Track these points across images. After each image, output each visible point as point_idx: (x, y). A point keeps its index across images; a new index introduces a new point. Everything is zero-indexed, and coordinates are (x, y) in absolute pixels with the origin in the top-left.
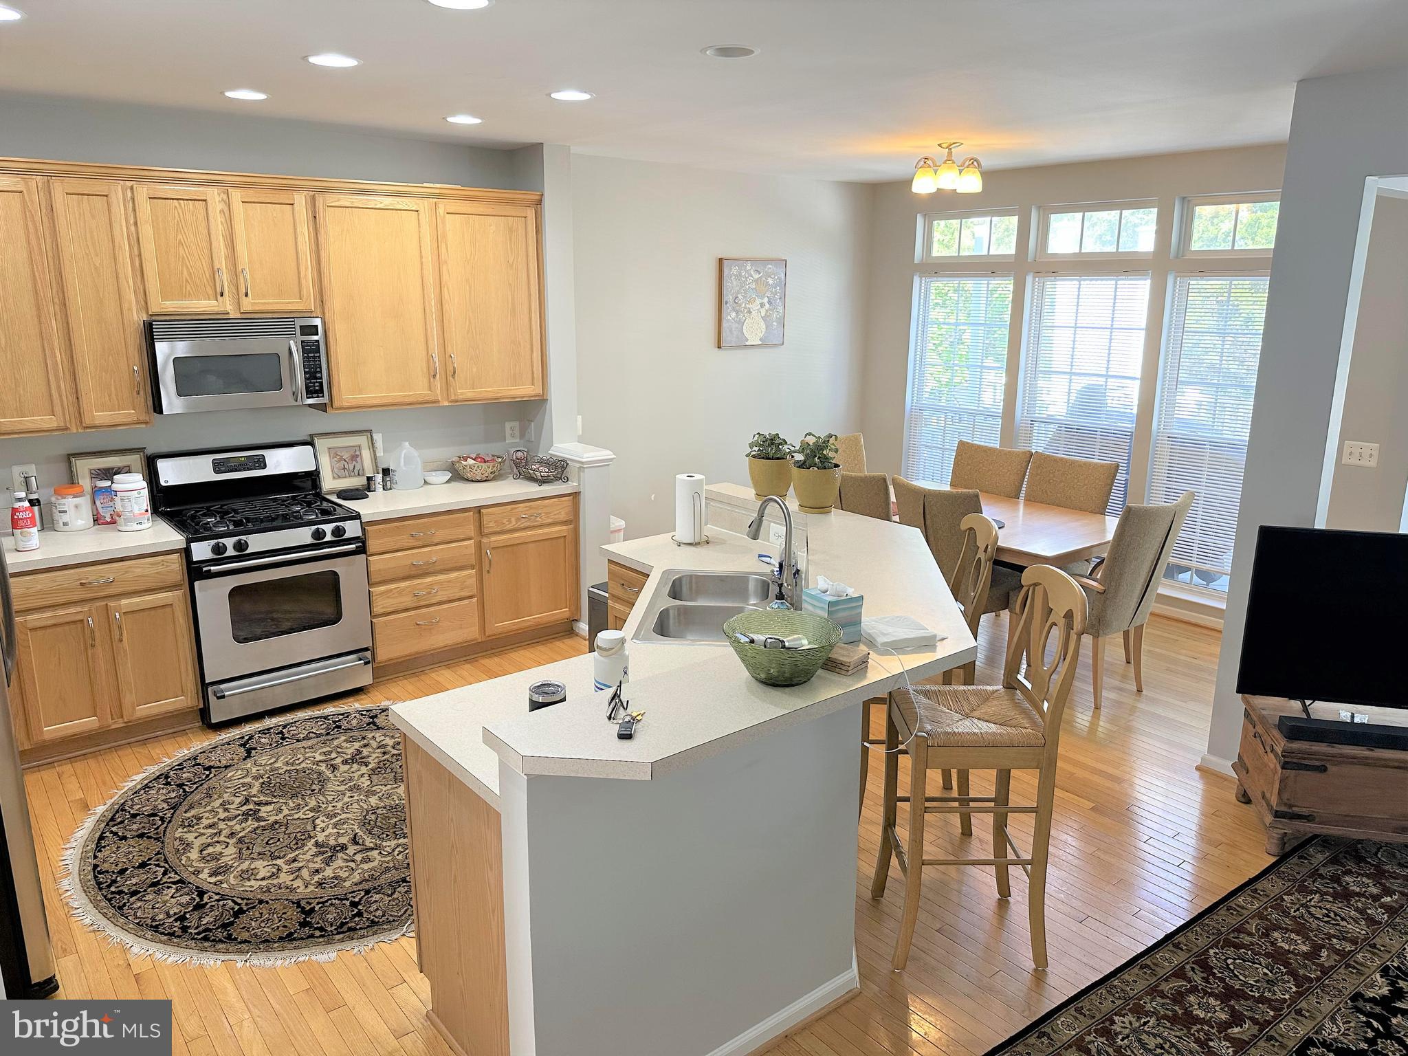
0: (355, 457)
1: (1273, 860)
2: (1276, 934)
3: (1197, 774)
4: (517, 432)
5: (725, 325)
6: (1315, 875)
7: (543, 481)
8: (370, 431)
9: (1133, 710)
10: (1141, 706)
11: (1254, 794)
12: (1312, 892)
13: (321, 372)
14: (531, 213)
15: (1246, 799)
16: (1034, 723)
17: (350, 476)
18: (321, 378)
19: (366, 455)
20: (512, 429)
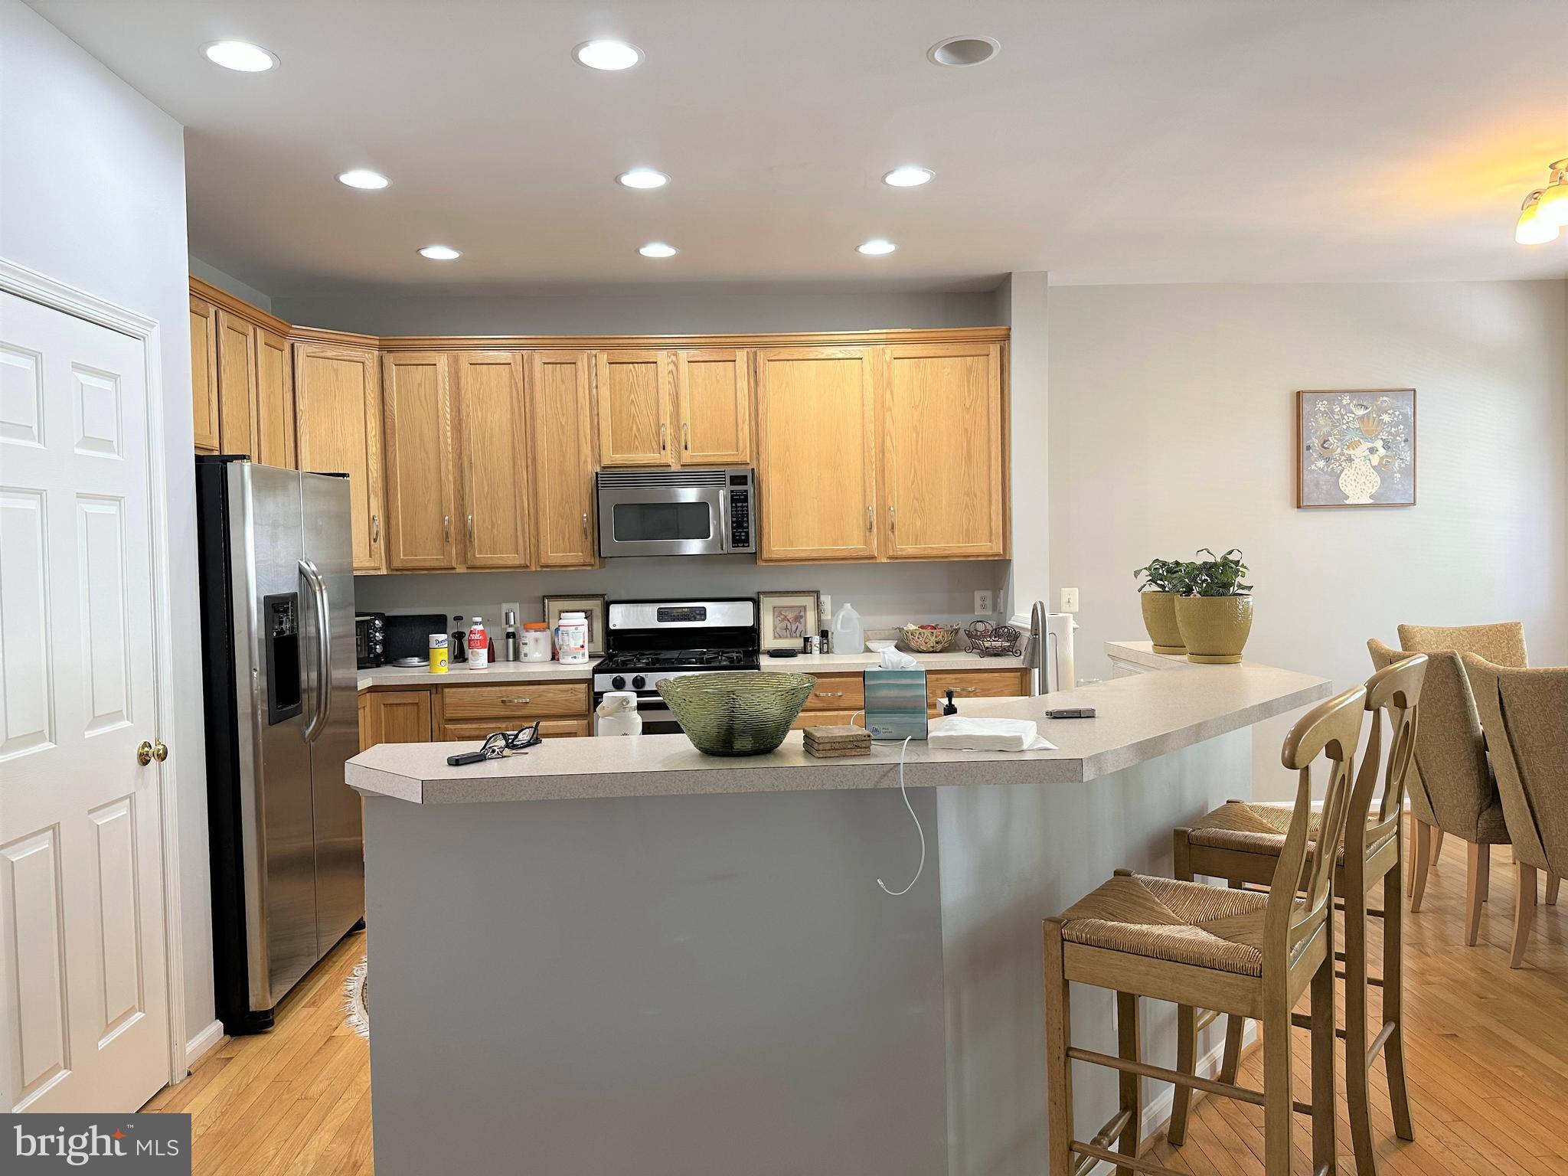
0: (798, 618)
4: (989, 603)
5: (1307, 477)
7: (997, 654)
8: (817, 593)
13: (748, 521)
14: (994, 350)
17: (791, 637)
18: (748, 528)
19: (811, 617)
20: (983, 599)
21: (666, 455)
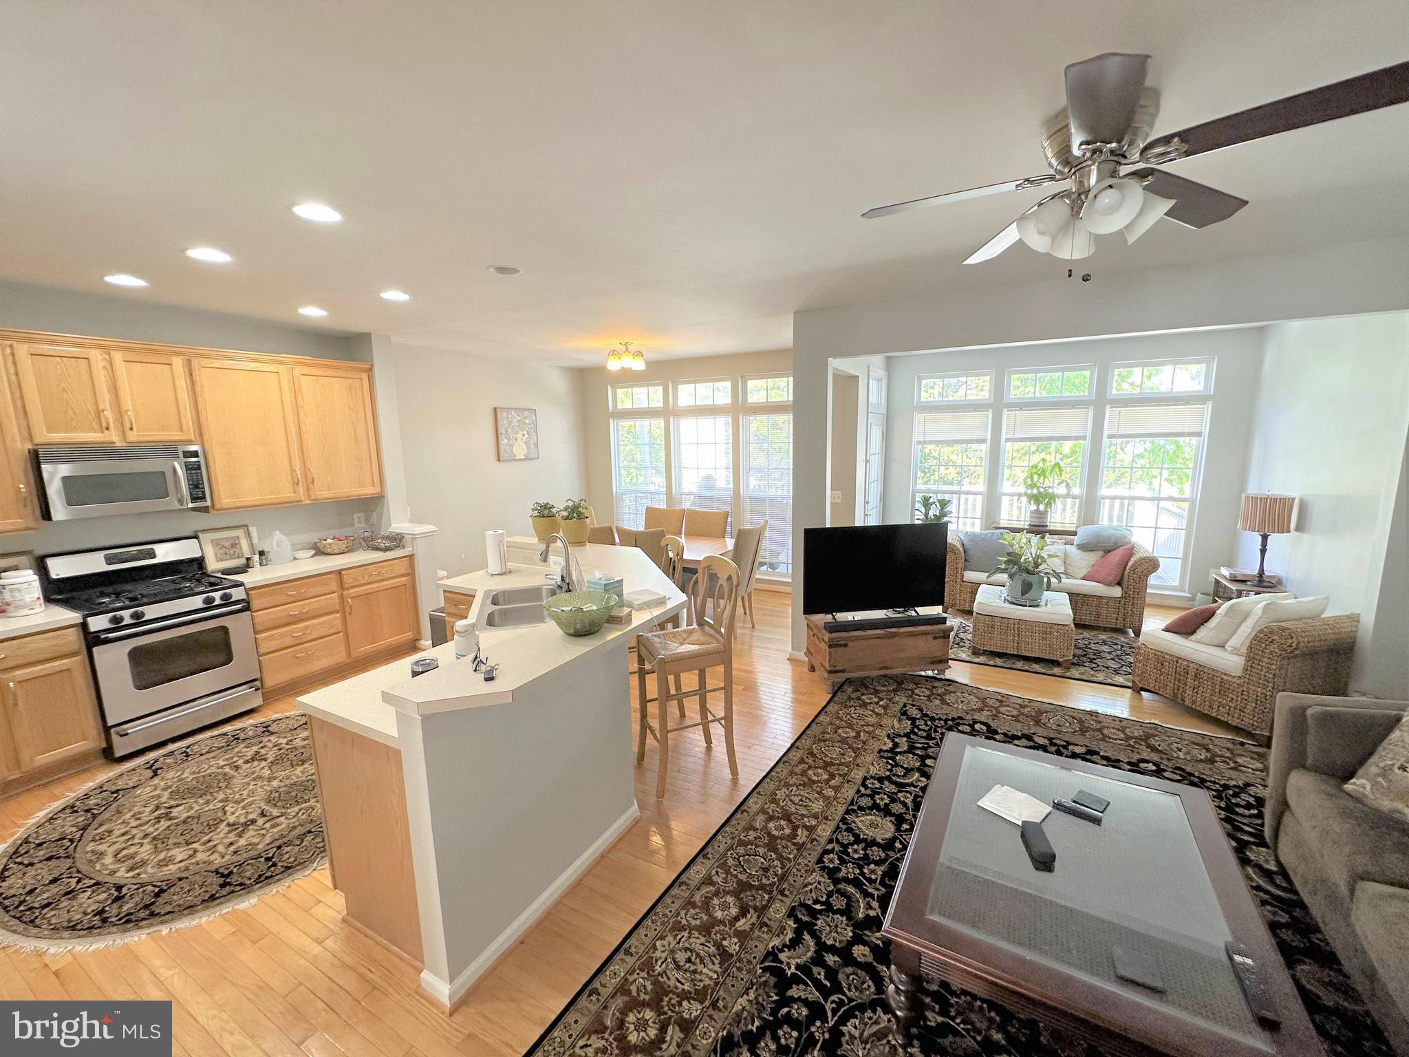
0: (234, 545)
1: (830, 696)
2: (840, 731)
3: (788, 662)
4: (363, 519)
5: (501, 447)
6: (850, 698)
7: (387, 549)
8: (246, 526)
9: (752, 637)
10: (756, 634)
11: (817, 665)
12: (850, 707)
13: (203, 484)
14: (365, 376)
15: (812, 669)
16: (718, 641)
17: (231, 559)
18: (203, 488)
19: (244, 543)
20: (359, 518)
21: (111, 435)
